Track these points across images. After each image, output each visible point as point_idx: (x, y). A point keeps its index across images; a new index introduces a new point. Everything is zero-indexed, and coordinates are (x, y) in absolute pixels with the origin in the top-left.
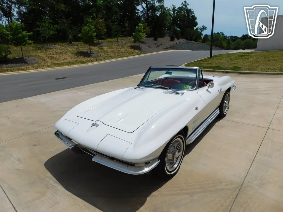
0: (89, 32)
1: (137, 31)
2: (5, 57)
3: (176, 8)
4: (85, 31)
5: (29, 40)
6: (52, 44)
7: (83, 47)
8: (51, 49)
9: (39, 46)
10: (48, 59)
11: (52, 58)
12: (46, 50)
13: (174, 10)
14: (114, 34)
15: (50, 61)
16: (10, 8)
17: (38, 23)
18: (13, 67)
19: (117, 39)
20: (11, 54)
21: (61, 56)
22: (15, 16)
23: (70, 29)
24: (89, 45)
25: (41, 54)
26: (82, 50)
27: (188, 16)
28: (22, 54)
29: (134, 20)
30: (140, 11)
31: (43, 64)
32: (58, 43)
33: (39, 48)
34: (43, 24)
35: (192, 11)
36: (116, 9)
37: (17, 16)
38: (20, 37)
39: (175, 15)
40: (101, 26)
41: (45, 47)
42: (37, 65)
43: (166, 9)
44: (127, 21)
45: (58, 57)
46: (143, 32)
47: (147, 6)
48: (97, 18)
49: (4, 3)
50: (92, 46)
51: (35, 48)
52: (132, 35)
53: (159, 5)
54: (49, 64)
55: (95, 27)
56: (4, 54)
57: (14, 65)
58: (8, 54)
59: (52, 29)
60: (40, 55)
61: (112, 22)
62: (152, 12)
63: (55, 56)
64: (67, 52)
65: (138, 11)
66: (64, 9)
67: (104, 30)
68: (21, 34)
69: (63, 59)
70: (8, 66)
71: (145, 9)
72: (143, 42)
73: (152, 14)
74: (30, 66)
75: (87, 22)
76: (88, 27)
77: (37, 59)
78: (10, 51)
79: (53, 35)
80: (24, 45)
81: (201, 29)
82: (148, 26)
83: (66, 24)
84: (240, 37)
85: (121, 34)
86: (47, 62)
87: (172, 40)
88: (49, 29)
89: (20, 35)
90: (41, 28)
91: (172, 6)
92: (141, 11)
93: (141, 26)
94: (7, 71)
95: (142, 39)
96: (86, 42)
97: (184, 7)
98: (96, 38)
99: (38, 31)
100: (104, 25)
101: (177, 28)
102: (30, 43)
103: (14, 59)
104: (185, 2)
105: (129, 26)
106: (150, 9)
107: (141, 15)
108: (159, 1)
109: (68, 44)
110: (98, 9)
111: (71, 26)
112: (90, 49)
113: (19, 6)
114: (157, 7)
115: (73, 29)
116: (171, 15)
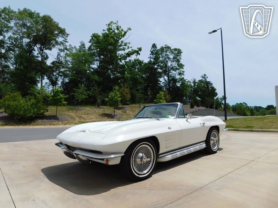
0: (114, 97)
1: (158, 98)
2: (43, 114)
3: (196, 81)
4: (111, 96)
5: (64, 101)
6: (83, 107)
7: (108, 110)
8: (81, 110)
9: (72, 107)
10: (76, 118)
11: (80, 117)
12: (77, 111)
13: (194, 82)
14: (138, 101)
15: (78, 119)
16: (57, 79)
17: (75, 89)
18: (46, 122)
19: (140, 105)
20: (48, 111)
21: (88, 116)
23: (100, 95)
24: (114, 108)
25: (72, 114)
26: (107, 113)
27: (208, 87)
28: (56, 113)
29: (155, 88)
30: (162, 83)
31: (71, 121)
32: (88, 106)
33: (72, 109)
34: (78, 90)
35: (211, 82)
36: (141, 80)
37: (60, 85)
38: (58, 98)
39: (196, 87)
40: (127, 93)
41: (76, 108)
42: (66, 122)
43: (186, 81)
44: (150, 90)
45: (86, 116)
46: (164, 99)
47: (168, 79)
48: (123, 87)
49: (54, 76)
50: (117, 109)
51: (68, 109)
52: (154, 102)
53: (179, 78)
54: (76, 122)
55: (121, 93)
56: (42, 111)
57: (48, 120)
58: (45, 112)
59: (84, 94)
60: (71, 114)
61: (136, 91)
62: (172, 83)
63: (83, 116)
64: (94, 113)
65: (160, 83)
66: (97, 79)
67: (129, 97)
68: (59, 96)
69: (90, 118)
70: (42, 121)
73: (173, 85)
74: (60, 123)
75: (115, 89)
76: (115, 93)
77: (67, 117)
78: (47, 110)
79: (85, 99)
80: (59, 105)
81: (221, 99)
82: (168, 94)
83: (97, 91)
84: (265, 107)
85: (143, 101)
86: (75, 120)
87: (192, 107)
88: (82, 95)
89: (58, 97)
90: (76, 93)
91: (193, 79)
92: (163, 83)
93: (162, 93)
94: (41, 125)
96: (111, 105)
97: (204, 79)
98: (120, 103)
99: (73, 96)
100: (129, 93)
101: (197, 98)
102: (65, 104)
103: (49, 116)
104: (205, 75)
105: (151, 94)
106: (171, 81)
107: (163, 85)
108: (180, 74)
109: (96, 107)
110: (125, 80)
111: (101, 92)
112: (114, 112)
113: (64, 78)
114: (177, 79)
115: (102, 95)
116: (192, 87)
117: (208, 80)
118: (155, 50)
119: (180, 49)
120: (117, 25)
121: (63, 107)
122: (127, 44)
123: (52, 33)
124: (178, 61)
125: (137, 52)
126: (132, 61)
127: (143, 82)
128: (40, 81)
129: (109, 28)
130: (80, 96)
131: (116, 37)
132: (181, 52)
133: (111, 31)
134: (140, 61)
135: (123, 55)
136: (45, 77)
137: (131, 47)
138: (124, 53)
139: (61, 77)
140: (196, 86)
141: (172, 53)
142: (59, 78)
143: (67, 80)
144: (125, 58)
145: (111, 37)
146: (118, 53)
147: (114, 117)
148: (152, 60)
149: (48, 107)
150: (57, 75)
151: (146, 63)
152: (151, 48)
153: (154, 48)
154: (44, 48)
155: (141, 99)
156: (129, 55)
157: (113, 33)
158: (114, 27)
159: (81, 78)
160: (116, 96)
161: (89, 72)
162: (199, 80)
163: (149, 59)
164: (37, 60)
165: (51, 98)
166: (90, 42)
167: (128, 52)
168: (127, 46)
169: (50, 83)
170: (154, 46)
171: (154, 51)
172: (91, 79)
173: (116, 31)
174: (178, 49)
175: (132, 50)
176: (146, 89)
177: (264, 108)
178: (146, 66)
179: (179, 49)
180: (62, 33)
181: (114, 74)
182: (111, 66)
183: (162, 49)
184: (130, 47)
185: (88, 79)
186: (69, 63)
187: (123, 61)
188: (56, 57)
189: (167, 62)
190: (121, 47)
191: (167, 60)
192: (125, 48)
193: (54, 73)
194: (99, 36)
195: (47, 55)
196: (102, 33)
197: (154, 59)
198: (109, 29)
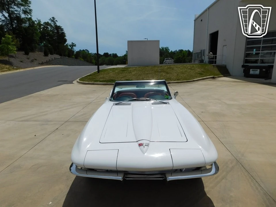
1: (4, 43)
3: (42, 23)
13: (39, 24)
27: (58, 32)
35: (62, 28)
39: (42, 30)
46: (13, 45)
47: (9, 16)
62: (17, 23)
71: (8, 18)
72: (12, 57)
73: (18, 26)
81: (70, 46)
82: (16, 38)
87: (46, 55)
92: (3, 20)
93: (9, 37)
95: (12, 53)
97: (52, 23)
104: (53, 18)
106: (14, 19)
114: (23, 18)
162: (45, 23)
177: (102, 55)
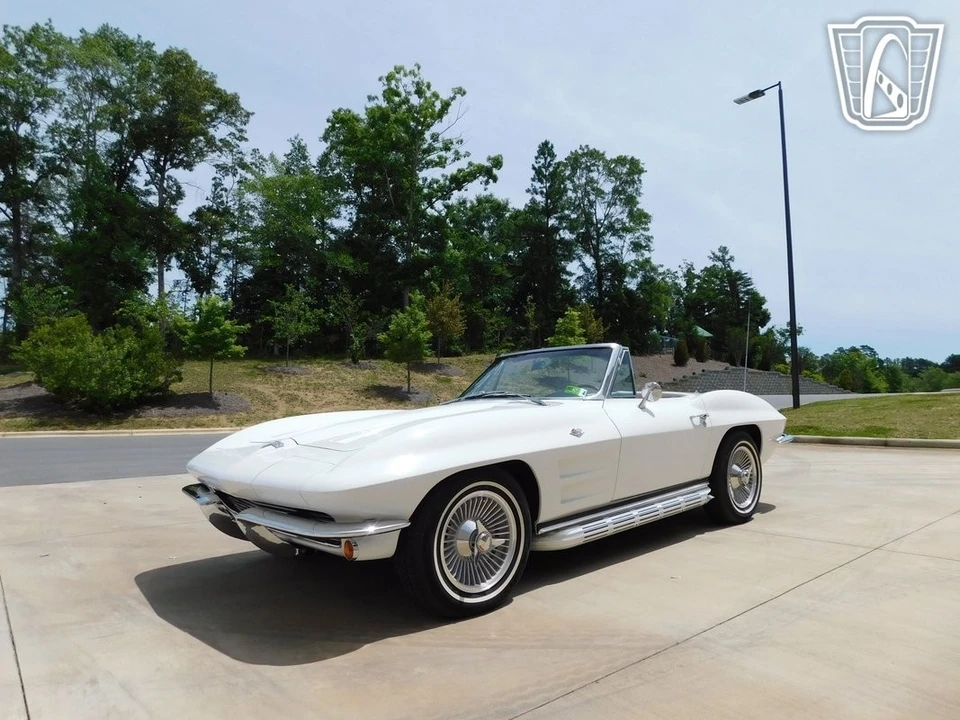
0: (409, 330)
1: (559, 333)
2: (164, 388)
3: (697, 272)
4: (398, 325)
5: (237, 344)
6: (301, 363)
7: (388, 373)
8: (294, 374)
9: (265, 365)
10: (279, 402)
11: (292, 398)
12: (280, 377)
13: (689, 275)
14: (491, 341)
15: (282, 405)
16: (212, 268)
17: (273, 302)
18: (176, 415)
20: (181, 380)
21: (320, 395)
22: (218, 287)
23: (359, 322)
24: (409, 369)
25: (264, 387)
26: (384, 383)
27: (735, 292)
28: (211, 385)
29: (552, 296)
30: (574, 278)
31: (260, 413)
32: (318, 360)
33: (263, 370)
34: (286, 306)
35: (747, 276)
36: (500, 270)
37: (224, 288)
38: (215, 335)
39: (694, 291)
40: (451, 316)
41: (279, 368)
42: (244, 414)
43: (660, 271)
44: (533, 304)
45: (311, 395)
46: (580, 335)
47: (597, 265)
48: (439, 294)
49: (203, 258)
50: (416, 372)
51: (249, 371)
53: (635, 261)
54: (278, 415)
55: (431, 316)
56: (161, 379)
57: (182, 411)
58: (173, 381)
59: (306, 320)
60: (260, 388)
61: (486, 306)
62: (611, 280)
63: (301, 394)
64: (338, 384)
65: (568, 278)
66: (350, 268)
67: (459, 327)
68: (219, 327)
69: (324, 402)
70: (163, 412)
71: (592, 270)
73: (613, 285)
74: (223, 418)
75: (411, 302)
76: (411, 314)
77: (248, 399)
78: (179, 374)
79: (308, 336)
80: (220, 359)
81: (782, 334)
82: (597, 318)
83: (349, 308)
84: (939, 364)
85: (509, 341)
86: (274, 408)
87: (680, 361)
88: (298, 322)
89: (216, 330)
90: (279, 315)
91: (683, 266)
92: (579, 278)
93: (573, 315)
94: (158, 425)
96: (397, 358)
97: (719, 264)
98: (429, 348)
99: (268, 325)
100: (461, 314)
101: (700, 329)
102: (238, 353)
103: (184, 395)
104: (724, 250)
105: (536, 318)
106: (607, 271)
107: (578, 287)
108: (637, 247)
109: (347, 365)
110: (448, 270)
111: (364, 313)
112: (409, 380)
113: (237, 263)
114: (628, 264)
115: (368, 323)
116: (679, 292)
117: (735, 267)
118: (550, 165)
119: (636, 157)
120: (416, 80)
121: (233, 364)
122: (452, 143)
123: (194, 110)
124: (630, 201)
125: (488, 172)
126: (468, 205)
127: (510, 276)
128: (156, 277)
129: (390, 89)
130: (292, 326)
131: (415, 119)
132: (641, 171)
133: (397, 99)
134: (499, 204)
135: (437, 182)
136: (174, 262)
137: (468, 154)
138: (443, 176)
139: (228, 262)
140: (694, 288)
141: (611, 172)
142: (220, 266)
143: (246, 272)
144: (444, 192)
145: (397, 121)
146: (422, 174)
147: (408, 399)
148: (539, 198)
149: (180, 365)
150: (213, 256)
151: (519, 211)
152: (536, 158)
153: (546, 159)
154: (169, 163)
155: (502, 334)
156: (458, 182)
157: (404, 107)
158: (406, 85)
159: (297, 265)
160: (415, 325)
161: (322, 244)
162: (706, 269)
163: (529, 196)
164: (144, 204)
165: (191, 333)
166: (325, 138)
167: (455, 172)
168: (453, 151)
169: (191, 283)
170: (545, 149)
171: (547, 168)
172: (329, 267)
173: (415, 100)
174: (629, 158)
175: (470, 164)
176: (517, 301)
177: (936, 365)
178: (520, 221)
179: (632, 158)
180: (227, 111)
181: (408, 250)
182: (399, 223)
183: (574, 161)
184: (462, 152)
185: (320, 267)
186: (251, 213)
187: (439, 205)
188: (209, 194)
189: (592, 204)
190: (433, 157)
191: (592, 197)
192: (446, 159)
193: (203, 248)
194: (357, 119)
195: (179, 187)
196: (366, 109)
197: (548, 196)
198: (390, 93)
